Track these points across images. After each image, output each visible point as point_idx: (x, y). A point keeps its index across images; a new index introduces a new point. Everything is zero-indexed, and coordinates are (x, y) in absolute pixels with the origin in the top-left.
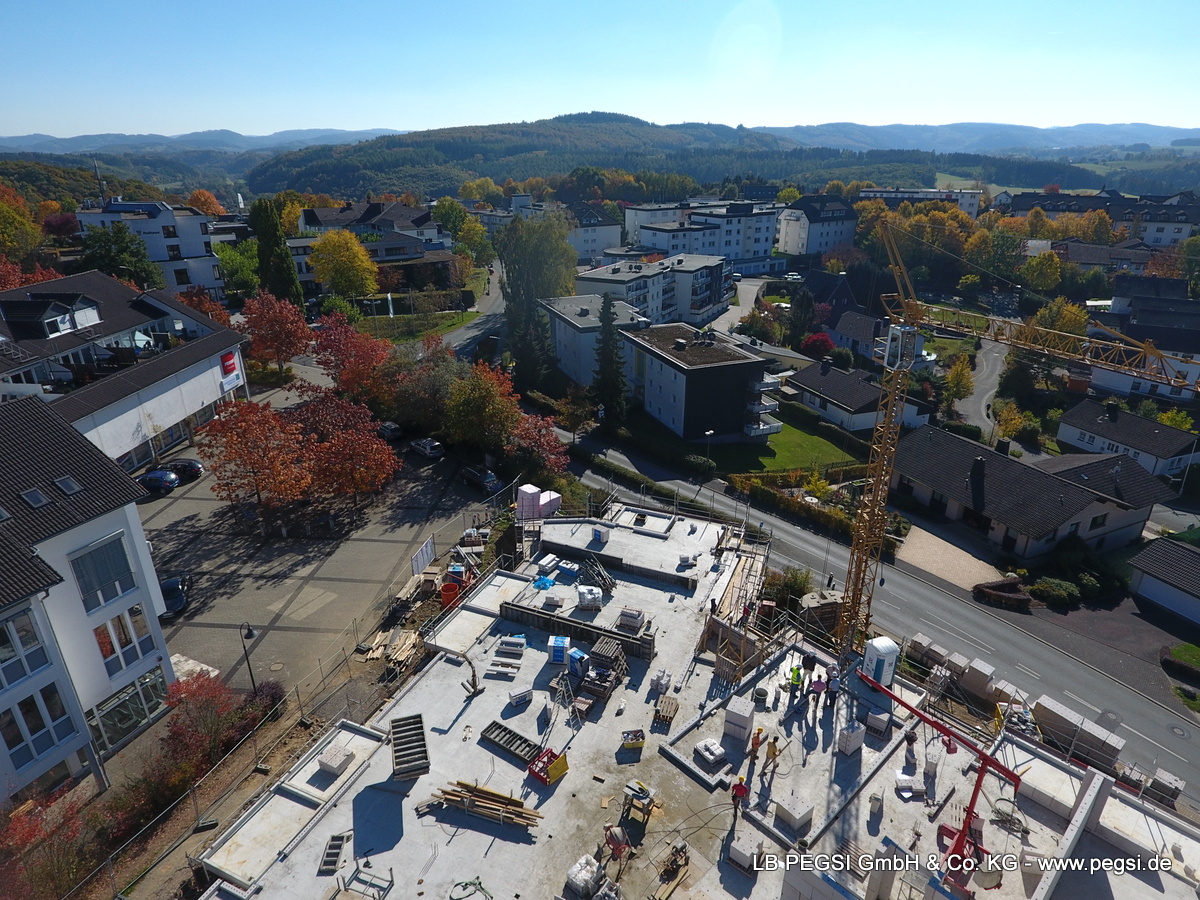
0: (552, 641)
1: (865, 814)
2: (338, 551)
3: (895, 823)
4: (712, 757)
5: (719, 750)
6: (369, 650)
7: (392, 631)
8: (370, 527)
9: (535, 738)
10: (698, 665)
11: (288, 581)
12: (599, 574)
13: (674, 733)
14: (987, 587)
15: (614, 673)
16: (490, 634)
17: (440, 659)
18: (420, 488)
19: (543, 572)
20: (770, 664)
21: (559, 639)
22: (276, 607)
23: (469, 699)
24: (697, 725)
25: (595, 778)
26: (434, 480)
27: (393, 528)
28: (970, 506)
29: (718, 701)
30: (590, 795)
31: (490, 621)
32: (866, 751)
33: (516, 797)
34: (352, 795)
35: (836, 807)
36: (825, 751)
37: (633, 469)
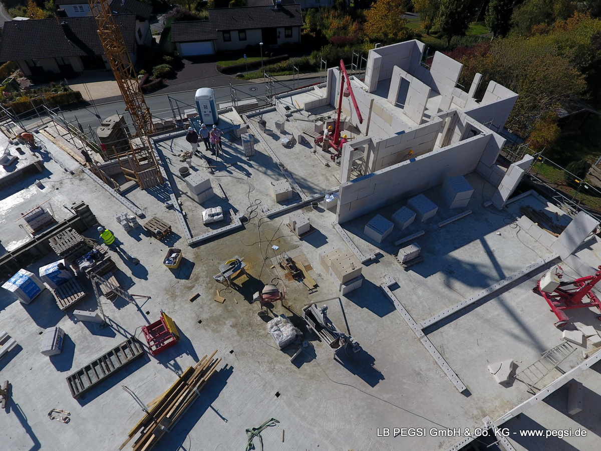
5: (216, 211)
10: (129, 195)
13: (183, 233)
21: (14, 278)
25: (192, 300)
29: (172, 196)
30: (206, 309)
32: (255, 147)
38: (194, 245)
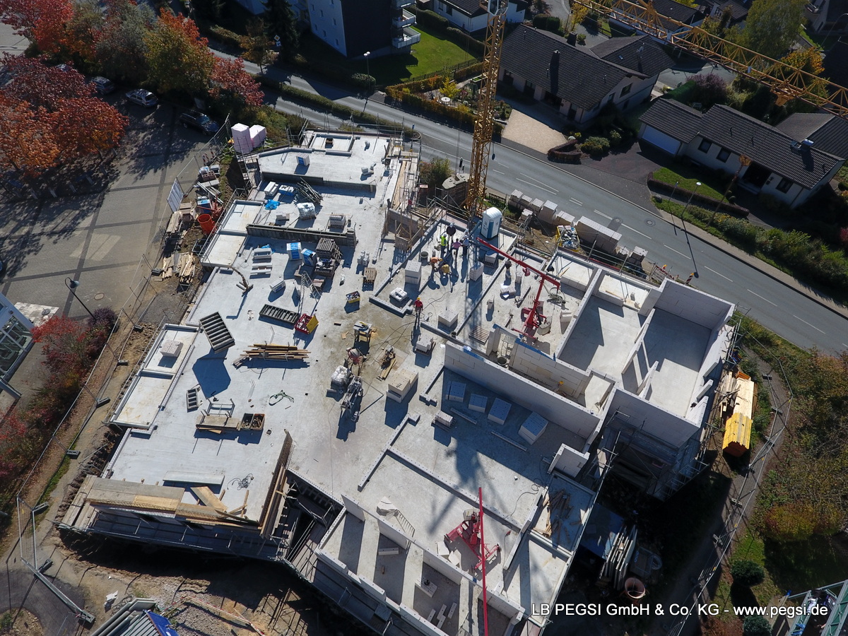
0: (289, 247)
1: (485, 312)
2: (105, 202)
3: (500, 312)
4: (400, 298)
5: (404, 294)
6: (162, 272)
7: (173, 256)
8: (122, 177)
9: (294, 309)
10: (385, 244)
11: (76, 233)
12: (309, 192)
13: (376, 289)
14: (557, 150)
15: (334, 260)
16: (245, 248)
17: (217, 272)
18: (150, 136)
19: (269, 197)
20: (428, 235)
21: (293, 244)
22: (77, 253)
23: (245, 294)
24: (389, 281)
25: (335, 324)
26: (158, 127)
27: (141, 175)
28: (549, 90)
29: (400, 264)
30: (334, 334)
31: (242, 239)
32: (484, 276)
33: (292, 345)
34: (190, 366)
35: (470, 311)
36: (462, 281)
37: (314, 92)
38: (372, 301)
